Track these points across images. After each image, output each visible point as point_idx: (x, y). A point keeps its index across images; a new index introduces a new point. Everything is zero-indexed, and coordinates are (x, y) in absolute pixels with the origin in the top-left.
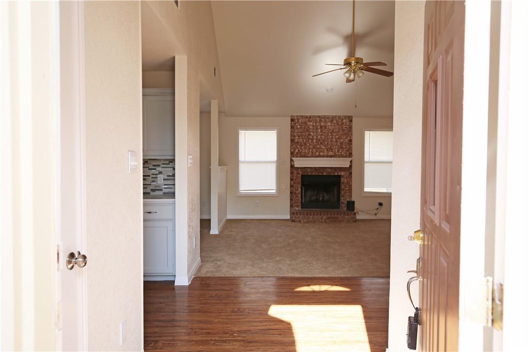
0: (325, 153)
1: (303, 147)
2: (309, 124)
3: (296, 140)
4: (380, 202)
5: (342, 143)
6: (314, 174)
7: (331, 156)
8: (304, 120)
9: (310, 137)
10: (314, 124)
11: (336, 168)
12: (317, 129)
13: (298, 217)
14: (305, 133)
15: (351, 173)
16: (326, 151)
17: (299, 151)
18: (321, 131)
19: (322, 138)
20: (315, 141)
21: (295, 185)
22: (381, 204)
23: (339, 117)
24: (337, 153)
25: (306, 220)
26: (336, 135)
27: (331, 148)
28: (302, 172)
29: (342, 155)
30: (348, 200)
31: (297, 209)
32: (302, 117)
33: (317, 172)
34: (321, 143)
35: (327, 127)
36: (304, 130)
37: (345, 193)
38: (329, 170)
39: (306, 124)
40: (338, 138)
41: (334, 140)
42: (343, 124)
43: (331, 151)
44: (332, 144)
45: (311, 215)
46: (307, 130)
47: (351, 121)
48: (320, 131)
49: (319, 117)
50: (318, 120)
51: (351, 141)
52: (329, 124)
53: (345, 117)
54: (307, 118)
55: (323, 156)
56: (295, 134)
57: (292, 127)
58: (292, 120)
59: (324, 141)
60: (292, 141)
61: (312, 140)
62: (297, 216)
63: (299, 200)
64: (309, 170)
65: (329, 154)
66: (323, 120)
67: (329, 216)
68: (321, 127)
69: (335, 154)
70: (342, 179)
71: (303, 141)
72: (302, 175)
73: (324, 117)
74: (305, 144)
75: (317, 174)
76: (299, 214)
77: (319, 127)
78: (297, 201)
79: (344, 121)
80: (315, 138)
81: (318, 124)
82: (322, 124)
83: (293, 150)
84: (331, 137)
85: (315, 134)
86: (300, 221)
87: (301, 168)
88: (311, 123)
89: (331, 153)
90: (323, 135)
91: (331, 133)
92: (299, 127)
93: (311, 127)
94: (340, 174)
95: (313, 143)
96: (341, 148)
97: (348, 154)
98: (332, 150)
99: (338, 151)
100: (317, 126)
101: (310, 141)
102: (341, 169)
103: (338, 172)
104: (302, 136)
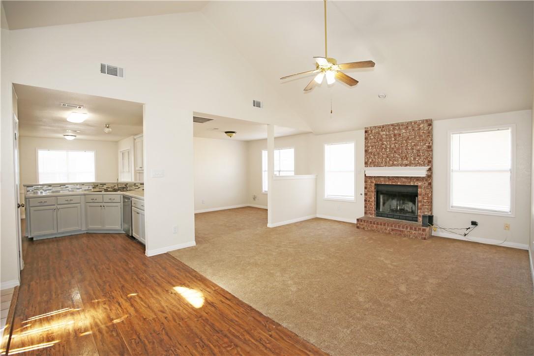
0: (399, 162)
1: (376, 157)
2: (382, 133)
3: (370, 151)
4: (474, 220)
5: (418, 150)
6: (387, 183)
7: (406, 165)
8: (377, 130)
9: (384, 146)
10: (388, 133)
11: (412, 177)
12: (390, 138)
13: (363, 225)
14: (379, 143)
15: (430, 184)
16: (400, 160)
17: (372, 160)
18: (395, 140)
19: (395, 146)
20: (388, 150)
21: (368, 194)
22: (474, 223)
23: (415, 123)
24: (413, 162)
25: (369, 229)
26: (411, 143)
27: (406, 156)
28: (376, 181)
29: (418, 163)
30: (426, 213)
31: (371, 216)
32: (375, 127)
33: (390, 181)
34: (395, 152)
35: (402, 135)
36: (377, 140)
37: (423, 205)
38: (404, 180)
39: (379, 134)
40: (415, 145)
41: (410, 148)
42: (419, 129)
43: (406, 160)
44: (407, 153)
46: (381, 140)
47: (430, 125)
48: (393, 139)
49: (392, 125)
50: (391, 129)
52: (404, 131)
53: (423, 121)
54: (380, 128)
55: (397, 165)
56: (369, 145)
57: (366, 139)
58: (366, 132)
59: (398, 149)
60: (366, 151)
61: (386, 149)
62: (361, 223)
64: (382, 179)
65: (404, 163)
66: (397, 128)
67: (393, 228)
68: (395, 135)
69: (410, 162)
70: (419, 190)
71: (377, 150)
72: (375, 184)
73: (398, 125)
74: (378, 154)
75: (391, 184)
77: (392, 136)
79: (422, 125)
80: (389, 146)
81: (391, 132)
82: (396, 132)
83: (366, 160)
84: (406, 144)
85: (388, 143)
86: (364, 228)
87: (375, 177)
88: (384, 133)
89: (405, 162)
90: (397, 143)
91: (406, 141)
92: (372, 137)
93: (384, 136)
94: (416, 184)
95: (387, 152)
96: (418, 156)
97: (426, 162)
98: (407, 158)
99: (415, 159)
100: (390, 135)
101: (383, 150)
102: (418, 179)
103: (414, 183)
104: (375, 146)
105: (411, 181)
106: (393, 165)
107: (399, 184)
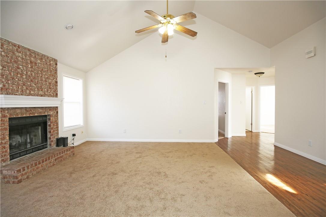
0: (36, 92)
1: (9, 82)
2: (17, 54)
4: (74, 132)
5: (50, 83)
6: (24, 116)
7: (42, 96)
8: (11, 47)
9: (19, 70)
10: (24, 57)
11: (46, 107)
12: (27, 63)
13: (26, 173)
14: (13, 64)
16: (36, 90)
18: (32, 67)
19: (32, 75)
20: (24, 77)
22: (74, 135)
23: (48, 58)
24: (46, 93)
25: (35, 173)
26: (45, 75)
27: (41, 87)
28: (11, 115)
29: (50, 95)
30: (56, 137)
31: (5, 164)
33: (28, 113)
34: (32, 81)
35: (37, 65)
36: (11, 60)
38: (40, 110)
39: (13, 53)
40: (47, 78)
41: (44, 79)
42: (50, 65)
43: (42, 91)
44: (42, 84)
45: (39, 163)
46: (15, 62)
47: (56, 64)
48: (30, 66)
49: (29, 50)
50: (28, 54)
51: (56, 82)
52: (39, 61)
53: (52, 59)
54: (15, 46)
55: (34, 95)
59: (34, 78)
61: (22, 75)
62: (24, 172)
63: (6, 151)
64: (18, 111)
65: (40, 94)
66: (33, 55)
68: (31, 62)
69: (45, 93)
70: (51, 118)
71: (10, 73)
72: (9, 118)
73: (34, 52)
74: (13, 78)
75: (28, 115)
76: (26, 168)
77: (29, 62)
78: (4, 154)
79: (52, 62)
80: (25, 73)
82: (32, 59)
84: (41, 75)
85: (24, 68)
86: (27, 177)
87: (8, 109)
88: (20, 54)
89: (41, 93)
90: (33, 72)
91: (41, 72)
93: (20, 59)
94: (49, 114)
95: (23, 79)
96: (50, 88)
97: (55, 94)
98: (42, 89)
99: (47, 90)
100: (27, 59)
101: (19, 75)
102: (50, 108)
103: (48, 112)
104: (9, 67)
105: (45, 111)
106: (30, 94)
107: (36, 115)
